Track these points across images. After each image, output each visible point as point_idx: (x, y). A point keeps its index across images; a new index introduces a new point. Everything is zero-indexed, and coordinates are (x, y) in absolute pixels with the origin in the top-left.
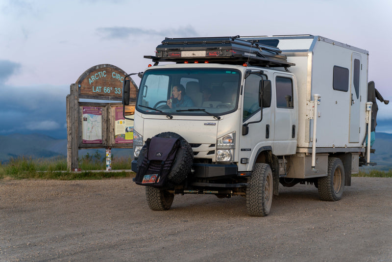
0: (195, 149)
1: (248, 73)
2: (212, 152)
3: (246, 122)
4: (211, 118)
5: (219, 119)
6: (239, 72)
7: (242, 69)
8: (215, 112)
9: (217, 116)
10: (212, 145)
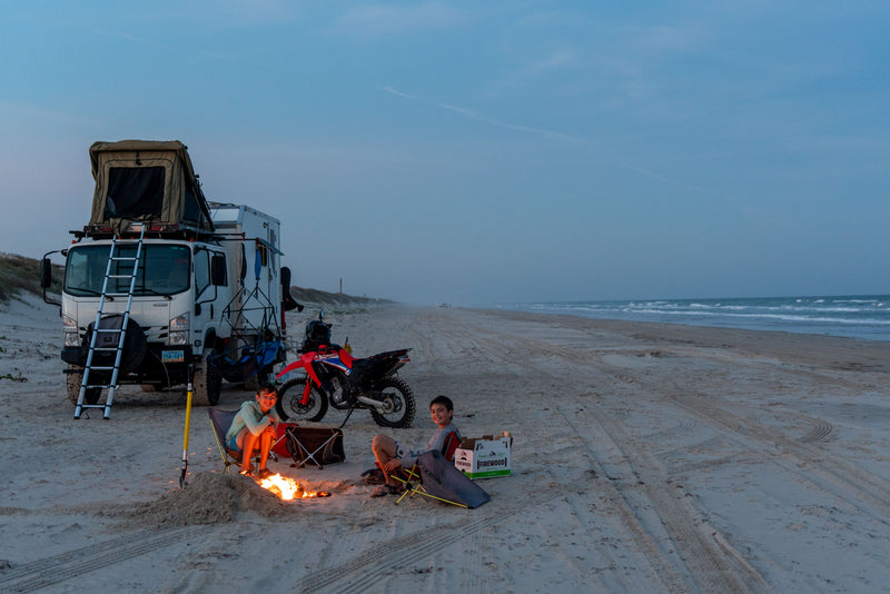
0: (146, 333)
1: (197, 249)
2: (165, 335)
3: (198, 301)
4: (162, 298)
5: (170, 299)
6: (188, 248)
7: (191, 245)
8: (166, 291)
9: (168, 296)
10: (165, 328)
